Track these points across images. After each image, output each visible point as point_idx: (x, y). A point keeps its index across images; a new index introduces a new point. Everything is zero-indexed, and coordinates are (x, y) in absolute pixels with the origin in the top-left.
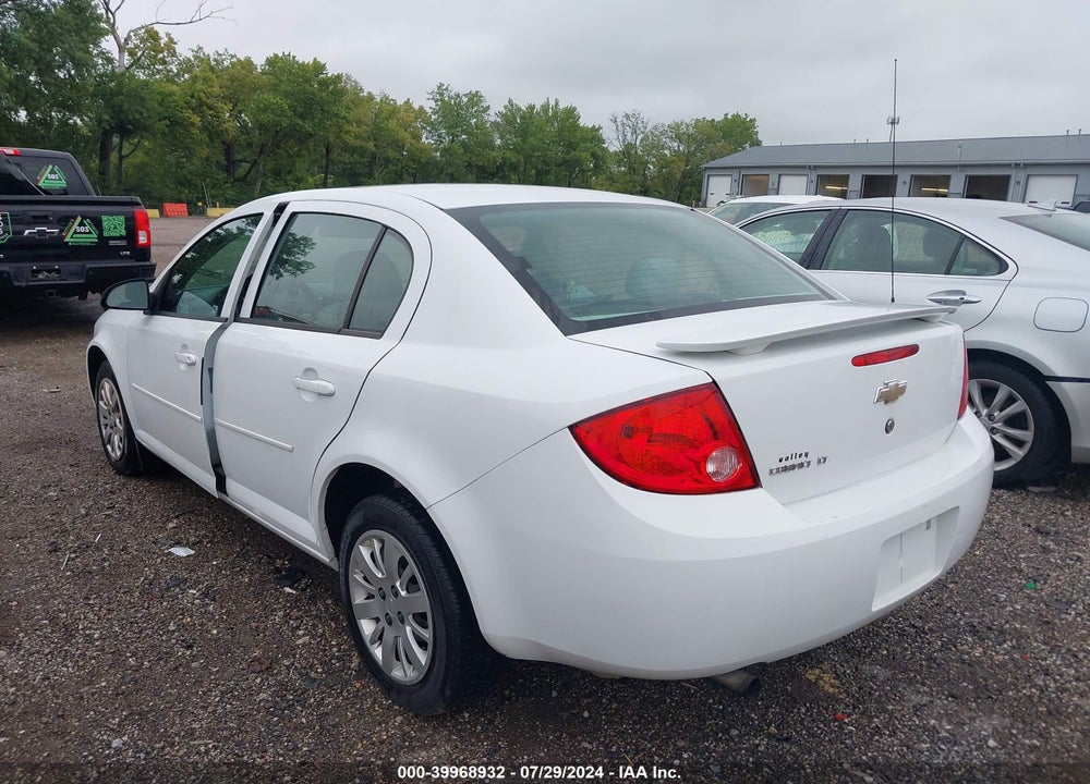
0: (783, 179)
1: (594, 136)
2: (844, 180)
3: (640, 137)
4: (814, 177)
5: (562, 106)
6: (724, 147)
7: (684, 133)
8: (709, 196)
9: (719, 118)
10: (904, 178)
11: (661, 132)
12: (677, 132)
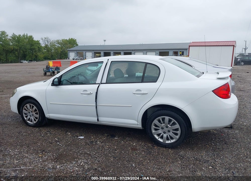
0: (86, 53)
1: (38, 43)
2: (100, 53)
3: (49, 43)
4: (93, 53)
5: (28, 35)
6: (70, 46)
7: (60, 42)
8: (70, 57)
9: (68, 39)
10: (112, 52)
11: (54, 42)
12: (58, 42)
